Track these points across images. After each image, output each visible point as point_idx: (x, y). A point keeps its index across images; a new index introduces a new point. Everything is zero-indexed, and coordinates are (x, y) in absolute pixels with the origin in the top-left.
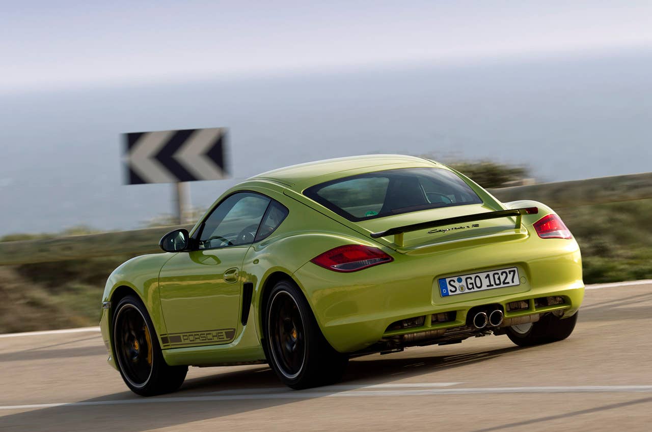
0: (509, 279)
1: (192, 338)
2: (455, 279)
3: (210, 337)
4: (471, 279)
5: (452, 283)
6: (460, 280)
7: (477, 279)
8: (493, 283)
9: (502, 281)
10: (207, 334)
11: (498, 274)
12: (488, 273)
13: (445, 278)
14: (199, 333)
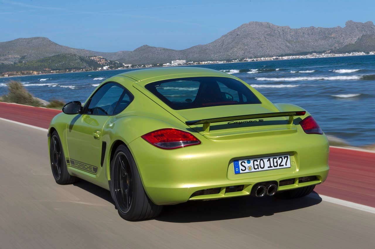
1: (78, 165)
2: (246, 161)
3: (86, 167)
4: (257, 161)
5: (243, 164)
6: (249, 162)
7: (261, 161)
9: (279, 164)
10: (85, 165)
11: (276, 159)
12: (269, 158)
13: (239, 160)
14: (82, 163)
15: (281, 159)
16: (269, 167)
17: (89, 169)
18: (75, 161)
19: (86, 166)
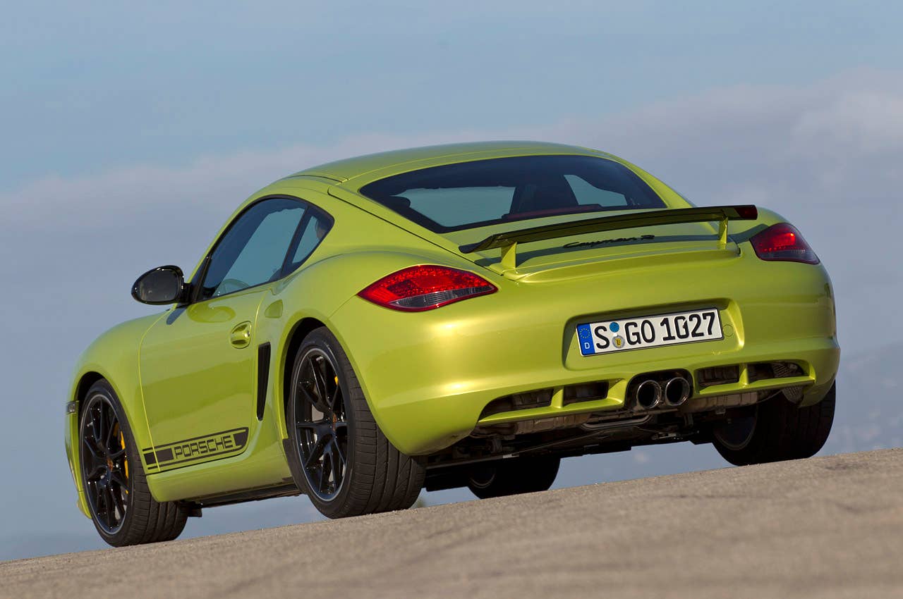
0: (703, 328)
2: (607, 325)
3: (212, 445)
5: (601, 332)
6: (615, 328)
7: (647, 325)
8: (674, 333)
11: (684, 318)
13: (589, 322)
14: (197, 441)
15: (695, 320)
16: (665, 339)
17: (220, 448)
19: (212, 441)
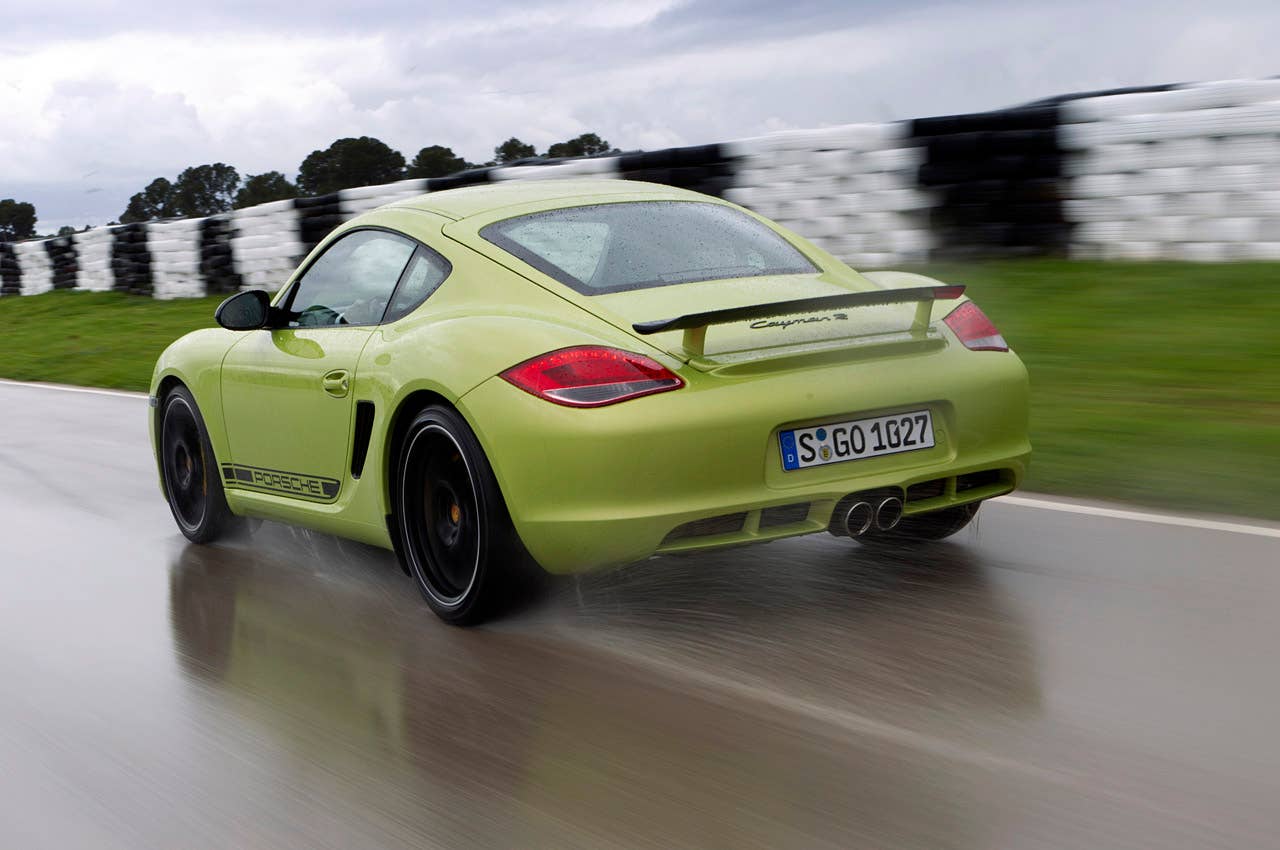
0: (915, 436)
1: (268, 479)
2: (813, 432)
3: (296, 484)
4: (845, 433)
5: (806, 441)
6: (822, 436)
7: (856, 432)
8: (885, 442)
9: (902, 438)
10: (292, 479)
11: (895, 422)
12: (876, 420)
13: (793, 430)
14: (280, 475)
15: (907, 424)
16: (876, 449)
17: (306, 490)
18: (253, 471)
19: (297, 480)
